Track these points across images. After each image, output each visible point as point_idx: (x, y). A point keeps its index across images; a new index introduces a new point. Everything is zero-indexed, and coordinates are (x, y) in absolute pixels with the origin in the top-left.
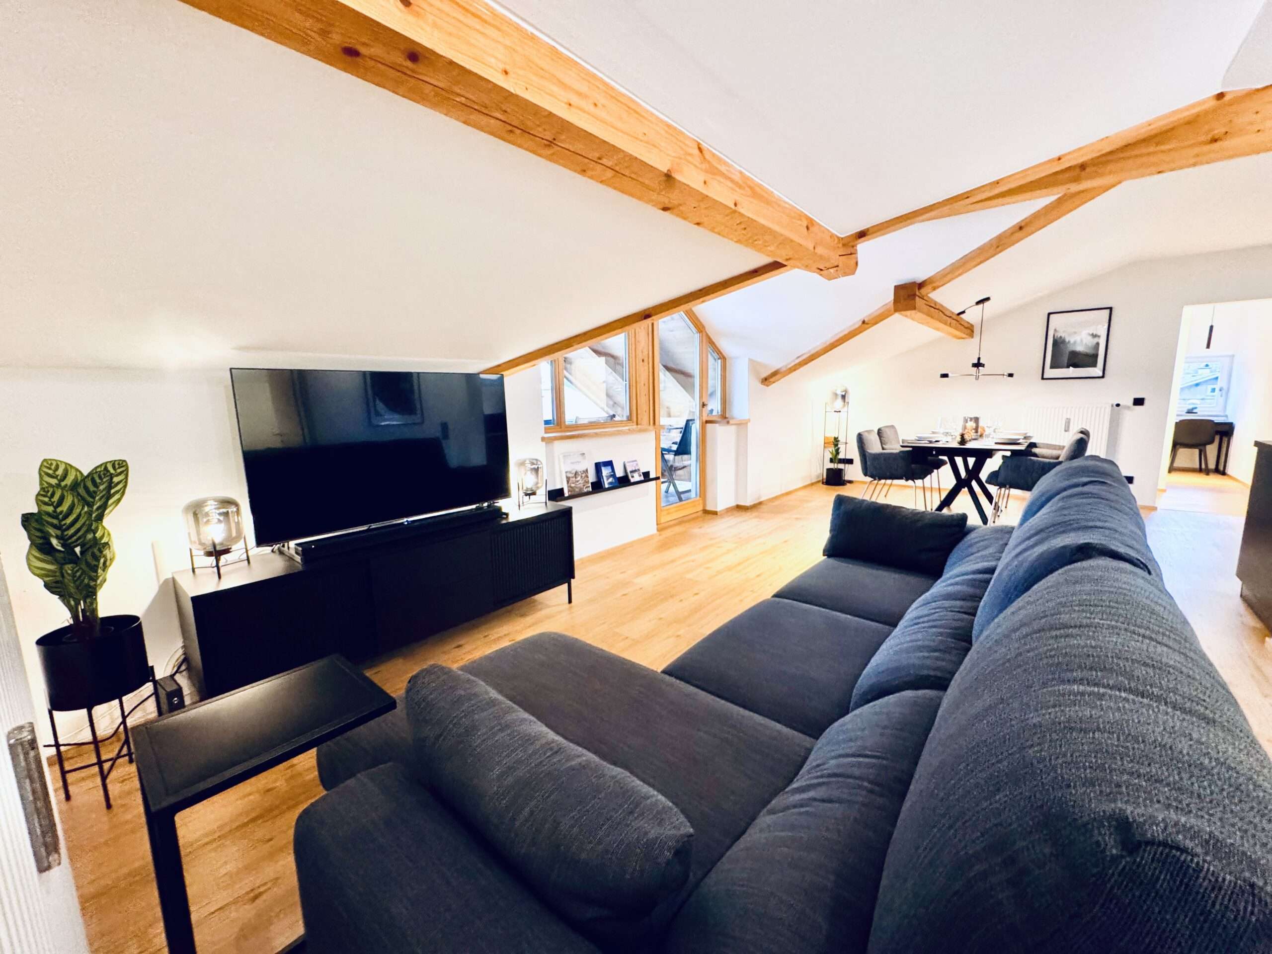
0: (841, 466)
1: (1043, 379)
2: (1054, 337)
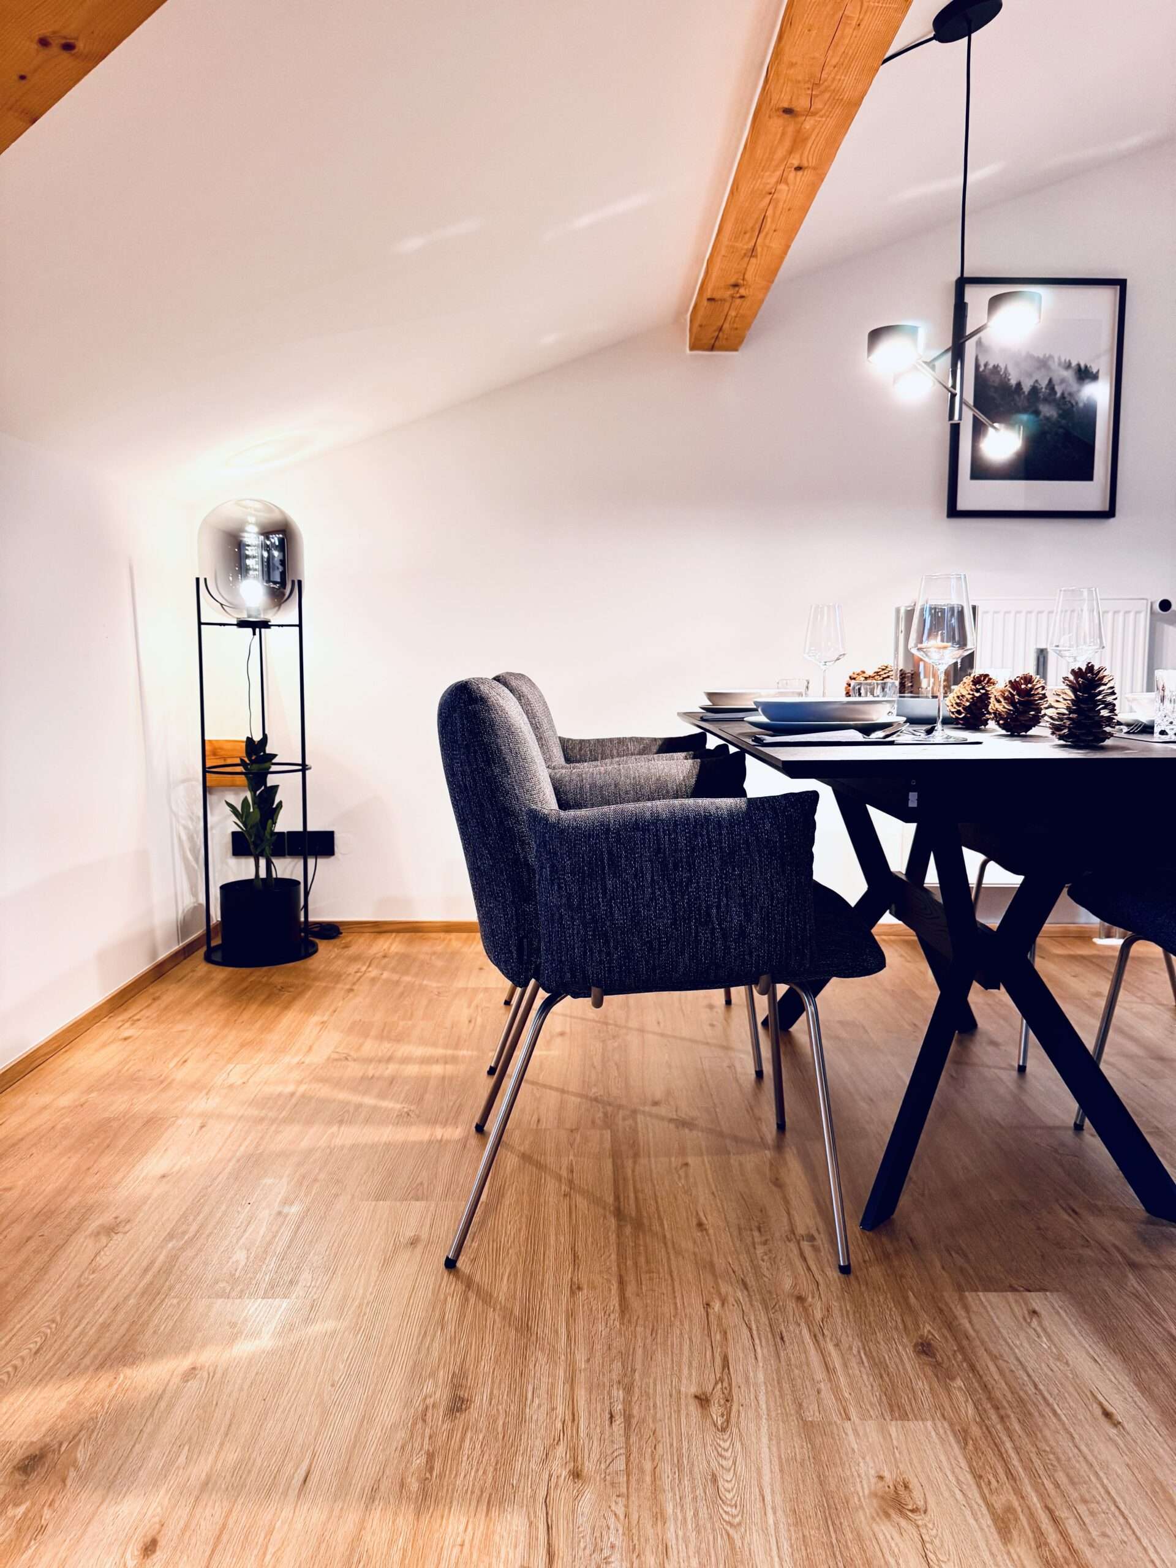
0: (287, 868)
1: (953, 512)
2: (977, 366)
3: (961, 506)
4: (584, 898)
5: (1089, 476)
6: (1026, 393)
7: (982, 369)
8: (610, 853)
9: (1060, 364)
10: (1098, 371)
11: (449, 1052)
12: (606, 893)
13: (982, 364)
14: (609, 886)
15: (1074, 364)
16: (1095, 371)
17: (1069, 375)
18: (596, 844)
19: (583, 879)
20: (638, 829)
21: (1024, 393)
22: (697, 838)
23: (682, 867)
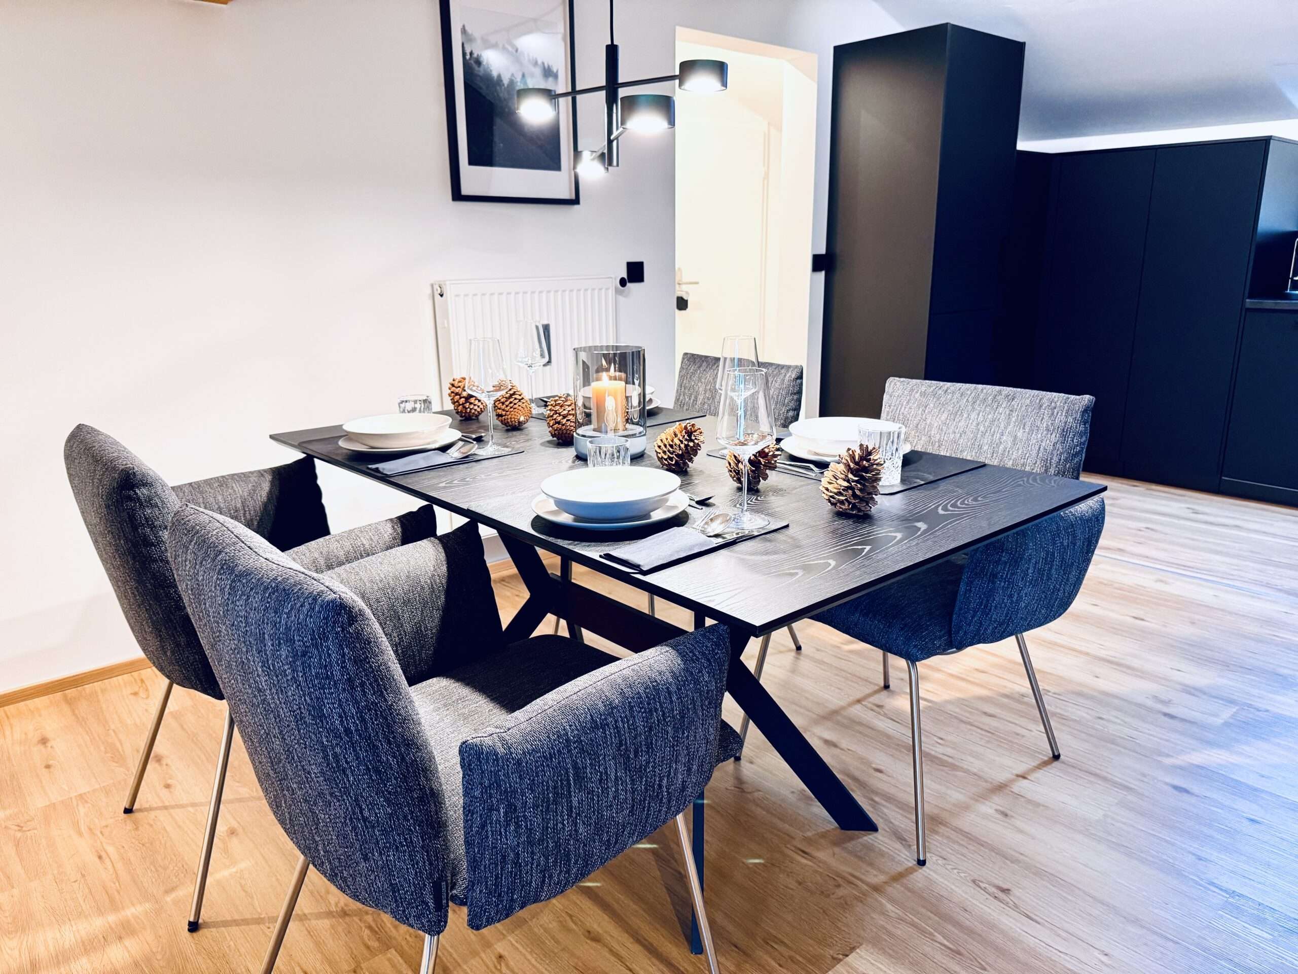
1: (457, 195)
2: (464, 54)
3: (465, 191)
4: (547, 828)
5: (558, 167)
6: (506, 85)
7: (468, 57)
8: (575, 766)
9: (529, 60)
10: (557, 71)
11: (112, 918)
12: (572, 811)
13: (468, 51)
14: (575, 802)
15: (540, 62)
16: (555, 71)
17: (538, 72)
18: (559, 763)
19: (548, 808)
20: (597, 727)
21: (503, 85)
22: (652, 715)
23: (642, 751)
